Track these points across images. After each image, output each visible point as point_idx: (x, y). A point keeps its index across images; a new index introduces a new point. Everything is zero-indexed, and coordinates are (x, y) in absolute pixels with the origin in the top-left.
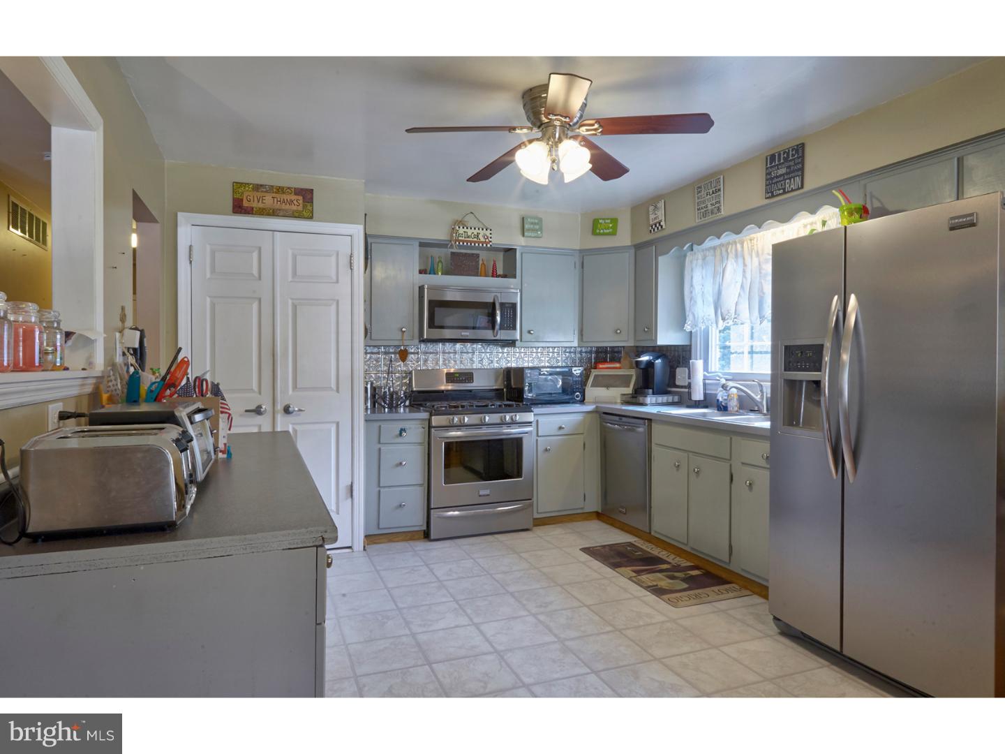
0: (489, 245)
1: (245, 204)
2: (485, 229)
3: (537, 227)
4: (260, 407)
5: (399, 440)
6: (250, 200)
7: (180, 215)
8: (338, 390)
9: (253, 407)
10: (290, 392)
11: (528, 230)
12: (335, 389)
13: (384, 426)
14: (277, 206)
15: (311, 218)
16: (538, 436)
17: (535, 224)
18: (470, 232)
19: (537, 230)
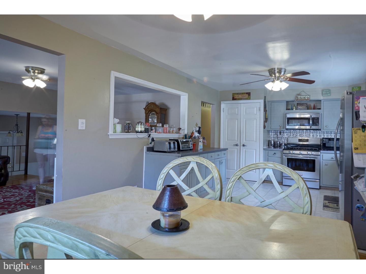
0: (309, 100)
1: (235, 98)
2: (307, 96)
3: (328, 93)
4: (237, 144)
5: (273, 156)
6: (236, 97)
7: (221, 102)
8: (256, 142)
9: (236, 144)
10: (244, 141)
11: (324, 94)
12: (255, 141)
13: (270, 152)
14: (242, 97)
15: (250, 99)
16: (323, 160)
17: (327, 92)
18: (302, 97)
19: (328, 94)
